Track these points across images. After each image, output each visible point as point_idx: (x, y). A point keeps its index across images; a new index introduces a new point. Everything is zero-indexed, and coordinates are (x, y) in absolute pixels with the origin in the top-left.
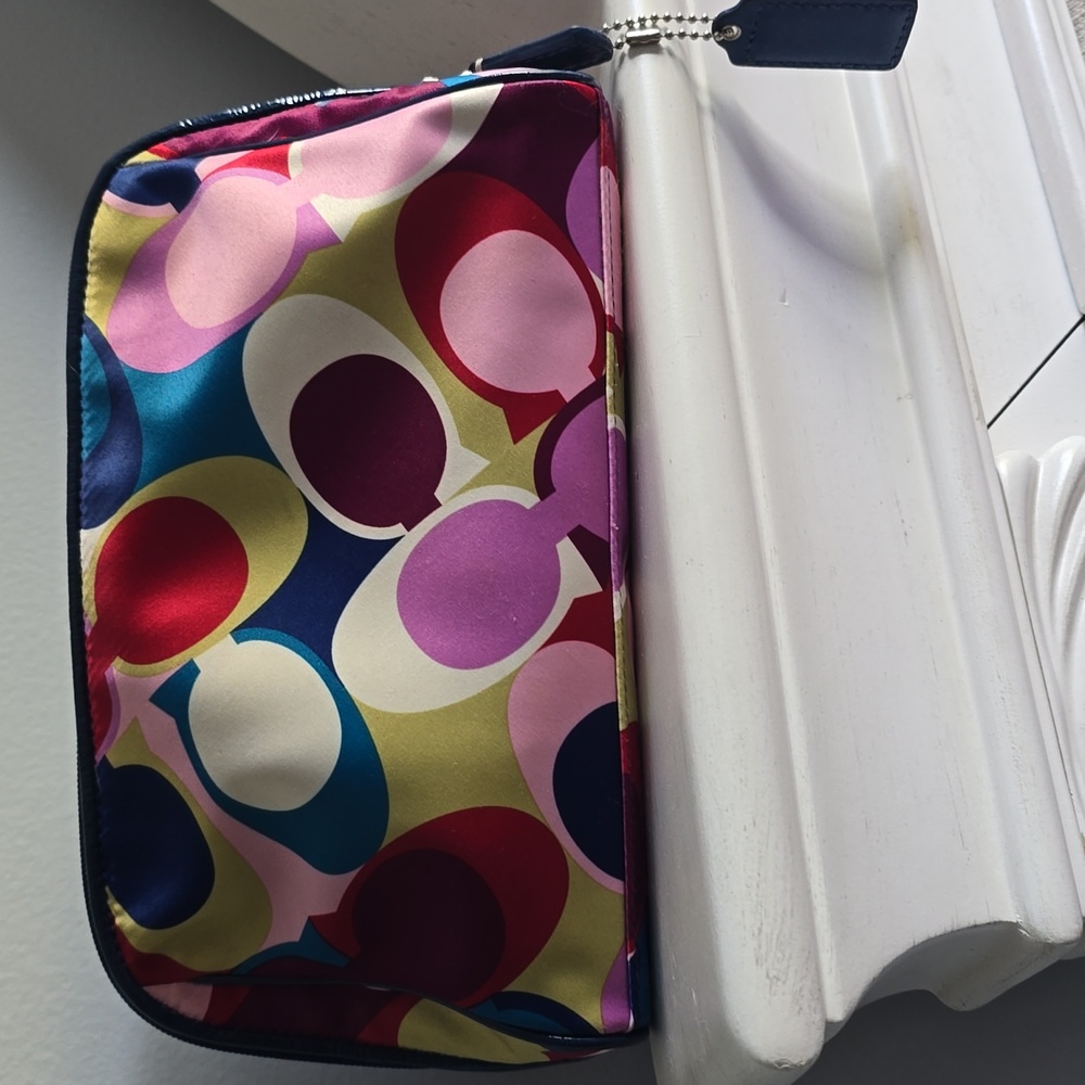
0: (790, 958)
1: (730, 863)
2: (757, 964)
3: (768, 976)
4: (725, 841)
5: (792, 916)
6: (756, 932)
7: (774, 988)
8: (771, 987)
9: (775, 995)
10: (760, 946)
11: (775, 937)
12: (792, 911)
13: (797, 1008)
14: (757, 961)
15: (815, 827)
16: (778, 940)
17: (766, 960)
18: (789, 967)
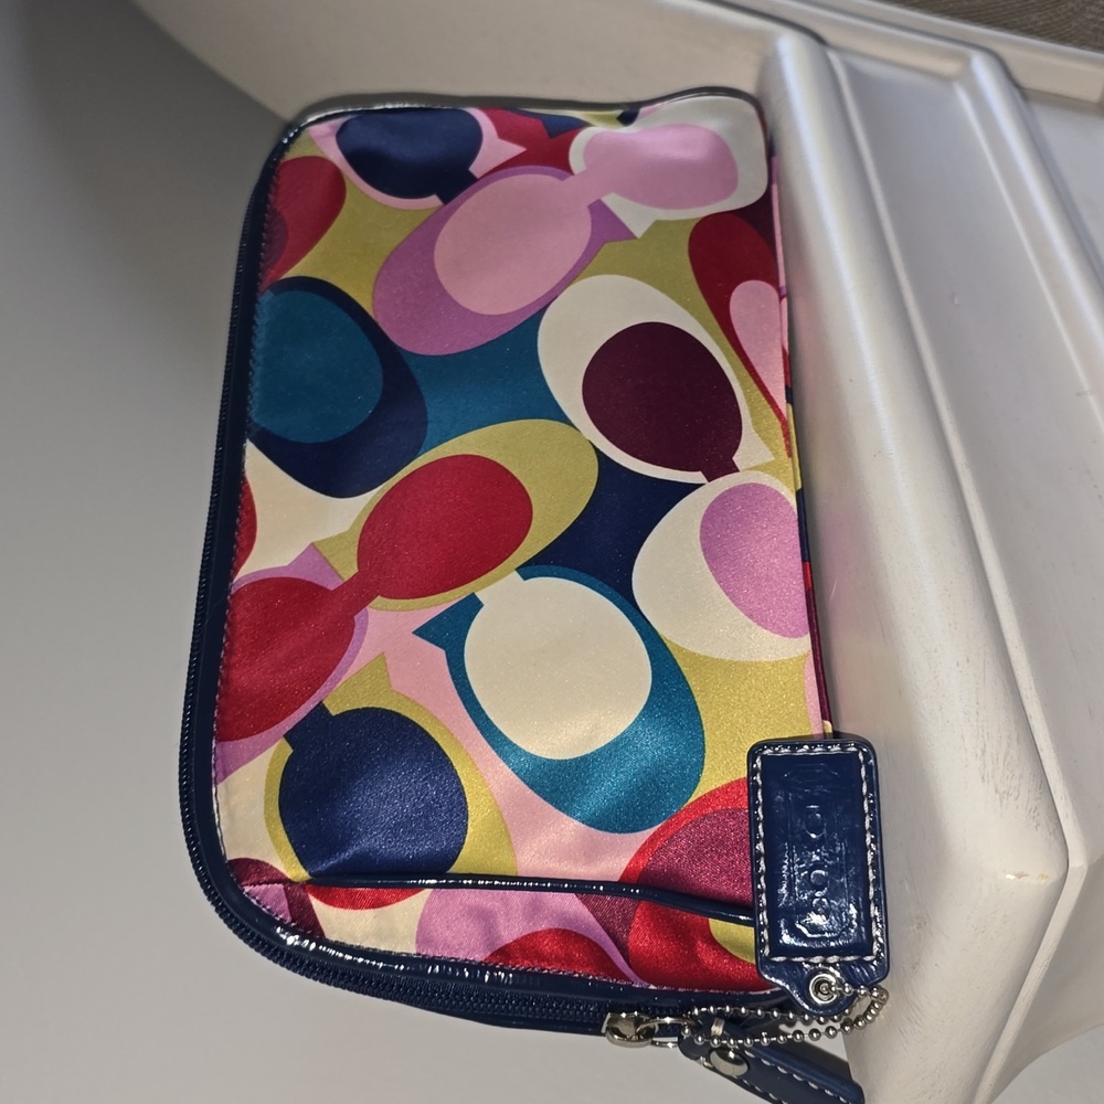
0: (1020, 777)
1: (944, 695)
2: (983, 781)
3: (996, 791)
4: (935, 678)
5: (1018, 744)
6: (980, 753)
7: (1005, 801)
8: (1001, 802)
9: (1006, 808)
10: (985, 765)
11: (1001, 758)
13: (1033, 824)
14: (983, 778)
16: (1005, 761)
17: (993, 777)
18: (1020, 785)
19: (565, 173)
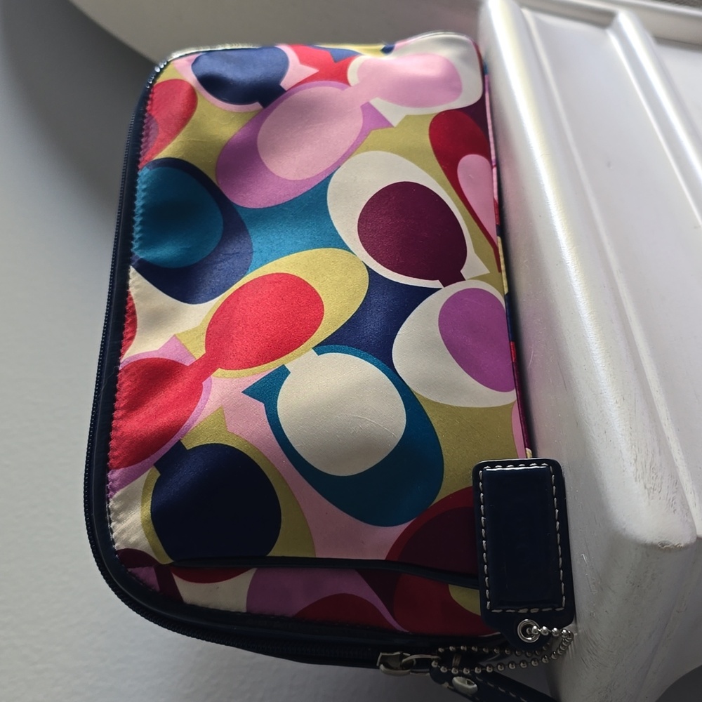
0: (662, 478)
1: (607, 423)
2: (636, 481)
3: (645, 487)
4: (601, 412)
5: (660, 455)
6: (633, 462)
7: (651, 495)
8: (649, 495)
9: (652, 499)
10: (637, 470)
11: (648, 464)
12: (660, 452)
13: (672, 509)
14: (636, 478)
15: (670, 420)
16: (651, 466)
17: (643, 478)
18: (662, 483)
19: (345, 85)
